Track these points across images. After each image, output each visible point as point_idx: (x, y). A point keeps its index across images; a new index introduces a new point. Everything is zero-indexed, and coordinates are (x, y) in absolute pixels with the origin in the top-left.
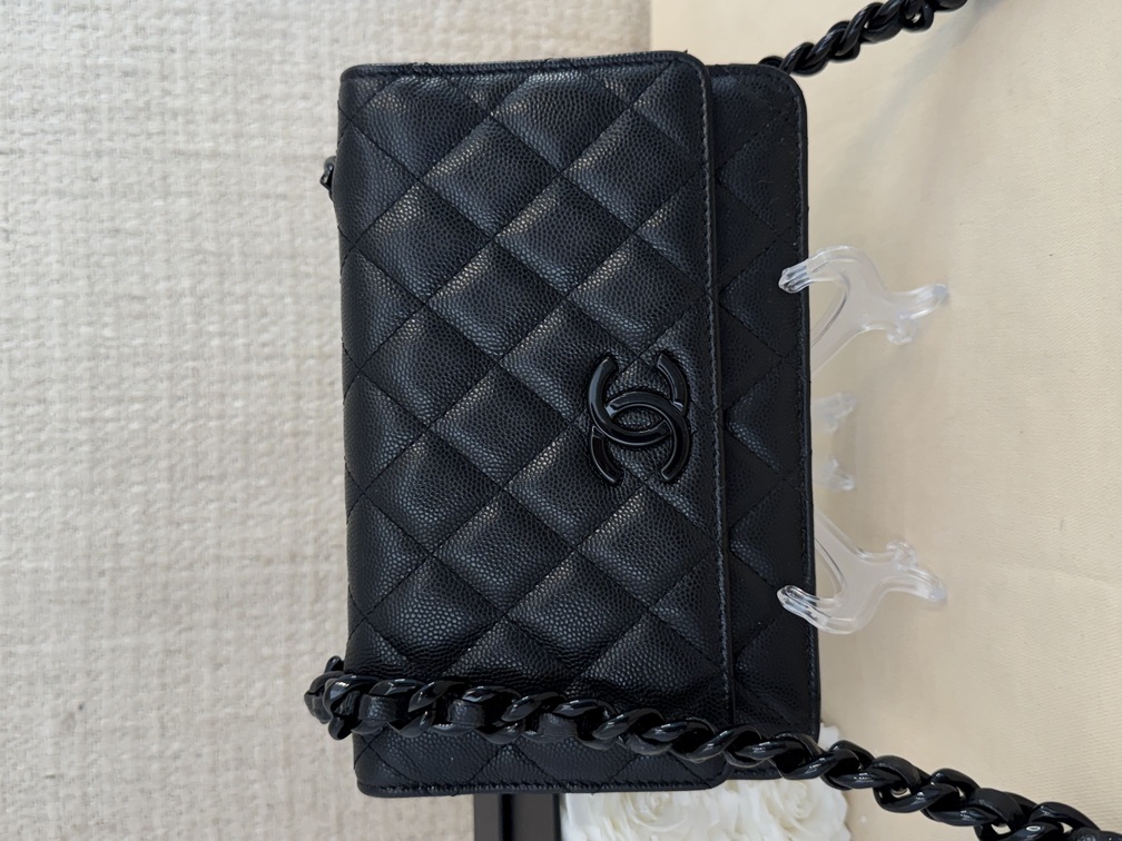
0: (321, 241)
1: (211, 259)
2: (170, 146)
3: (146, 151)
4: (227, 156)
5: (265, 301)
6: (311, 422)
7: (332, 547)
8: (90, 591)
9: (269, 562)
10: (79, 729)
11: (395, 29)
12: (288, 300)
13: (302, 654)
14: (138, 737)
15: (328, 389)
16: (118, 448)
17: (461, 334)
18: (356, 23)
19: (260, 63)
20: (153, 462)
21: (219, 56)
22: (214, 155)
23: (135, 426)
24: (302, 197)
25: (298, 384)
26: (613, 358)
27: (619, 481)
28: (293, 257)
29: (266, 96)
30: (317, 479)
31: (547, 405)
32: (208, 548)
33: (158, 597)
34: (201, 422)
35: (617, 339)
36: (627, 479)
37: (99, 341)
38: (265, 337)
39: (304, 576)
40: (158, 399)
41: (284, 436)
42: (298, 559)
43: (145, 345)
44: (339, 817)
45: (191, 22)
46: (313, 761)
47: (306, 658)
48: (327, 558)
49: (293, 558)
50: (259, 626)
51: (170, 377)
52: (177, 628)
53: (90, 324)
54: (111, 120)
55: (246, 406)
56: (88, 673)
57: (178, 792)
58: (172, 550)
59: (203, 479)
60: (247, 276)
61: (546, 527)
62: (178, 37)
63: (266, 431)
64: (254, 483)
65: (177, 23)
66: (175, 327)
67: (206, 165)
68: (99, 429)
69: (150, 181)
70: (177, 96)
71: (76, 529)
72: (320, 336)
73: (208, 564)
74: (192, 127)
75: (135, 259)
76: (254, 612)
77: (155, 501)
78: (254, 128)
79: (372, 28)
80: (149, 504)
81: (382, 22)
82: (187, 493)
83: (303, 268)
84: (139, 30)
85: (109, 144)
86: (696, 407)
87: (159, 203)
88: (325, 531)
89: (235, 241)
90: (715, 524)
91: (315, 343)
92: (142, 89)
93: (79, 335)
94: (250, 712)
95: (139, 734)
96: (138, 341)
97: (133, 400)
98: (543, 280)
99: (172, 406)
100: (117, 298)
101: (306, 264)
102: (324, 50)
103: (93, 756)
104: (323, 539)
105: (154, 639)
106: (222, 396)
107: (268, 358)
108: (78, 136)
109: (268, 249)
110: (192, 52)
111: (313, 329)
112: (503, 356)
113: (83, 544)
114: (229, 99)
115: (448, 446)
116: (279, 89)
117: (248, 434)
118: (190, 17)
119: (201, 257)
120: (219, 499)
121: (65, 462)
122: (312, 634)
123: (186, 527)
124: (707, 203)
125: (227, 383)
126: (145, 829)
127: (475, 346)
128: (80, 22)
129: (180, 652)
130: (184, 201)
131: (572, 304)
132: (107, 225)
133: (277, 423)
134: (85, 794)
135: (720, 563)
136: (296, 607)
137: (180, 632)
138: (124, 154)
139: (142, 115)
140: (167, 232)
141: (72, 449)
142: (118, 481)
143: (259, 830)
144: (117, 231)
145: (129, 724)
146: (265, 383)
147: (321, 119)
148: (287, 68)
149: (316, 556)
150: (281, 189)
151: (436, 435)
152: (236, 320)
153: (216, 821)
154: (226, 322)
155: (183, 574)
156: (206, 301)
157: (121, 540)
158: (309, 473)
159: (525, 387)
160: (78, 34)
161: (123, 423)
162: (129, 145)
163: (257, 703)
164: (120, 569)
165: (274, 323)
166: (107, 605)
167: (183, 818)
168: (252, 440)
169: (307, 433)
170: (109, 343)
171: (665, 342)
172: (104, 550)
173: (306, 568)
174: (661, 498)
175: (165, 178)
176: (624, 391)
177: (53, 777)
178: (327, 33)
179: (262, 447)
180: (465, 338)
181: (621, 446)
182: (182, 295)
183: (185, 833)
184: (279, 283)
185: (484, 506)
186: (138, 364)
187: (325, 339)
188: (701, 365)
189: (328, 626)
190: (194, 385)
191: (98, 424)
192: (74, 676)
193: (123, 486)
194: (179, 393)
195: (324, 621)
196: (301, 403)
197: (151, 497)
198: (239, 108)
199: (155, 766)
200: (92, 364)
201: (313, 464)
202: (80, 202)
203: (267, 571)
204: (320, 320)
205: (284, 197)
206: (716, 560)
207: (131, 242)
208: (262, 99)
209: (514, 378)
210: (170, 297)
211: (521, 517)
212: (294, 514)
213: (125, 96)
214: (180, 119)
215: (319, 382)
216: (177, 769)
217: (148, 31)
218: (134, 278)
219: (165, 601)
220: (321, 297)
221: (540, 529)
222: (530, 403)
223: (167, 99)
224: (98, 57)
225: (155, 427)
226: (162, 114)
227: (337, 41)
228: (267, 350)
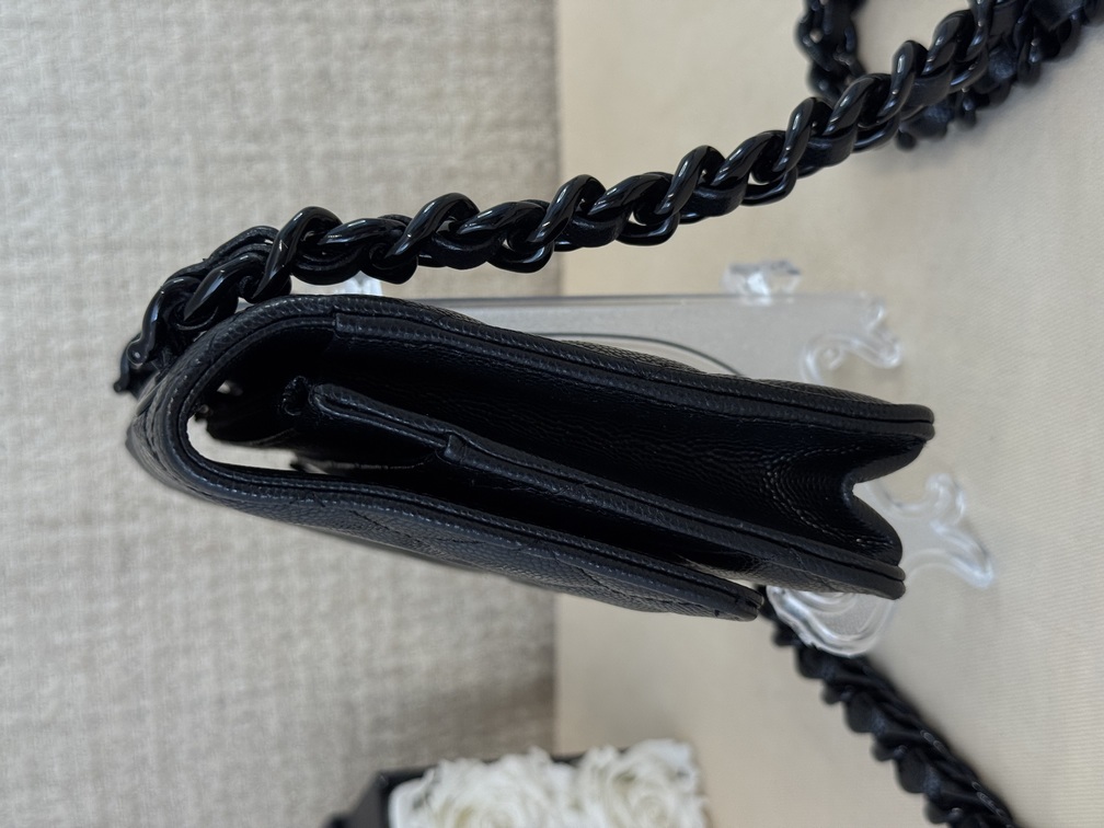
5: (24, 174)
9: (55, 525)
12: (56, 171)
25: (78, 287)
28: (59, 110)
38: (27, 224)
39: (104, 541)
41: (64, 358)
42: (94, 520)
49: (87, 518)
63: (38, 353)
64: (27, 423)
83: (74, 125)
107: (34, 252)
109: (23, 100)
111: (94, 210)
122: (120, 614)
133: (52, 341)
136: (96, 581)
146: (33, 287)
149: (119, 515)
150: (36, 14)
163: (52, 704)
165: (38, 203)
168: (20, 366)
173: (106, 531)
179: (35, 374)
184: (42, 147)
203: (54, 537)
205: (39, 23)
212: (85, 461)
215: (108, 283)
228: (31, 242)
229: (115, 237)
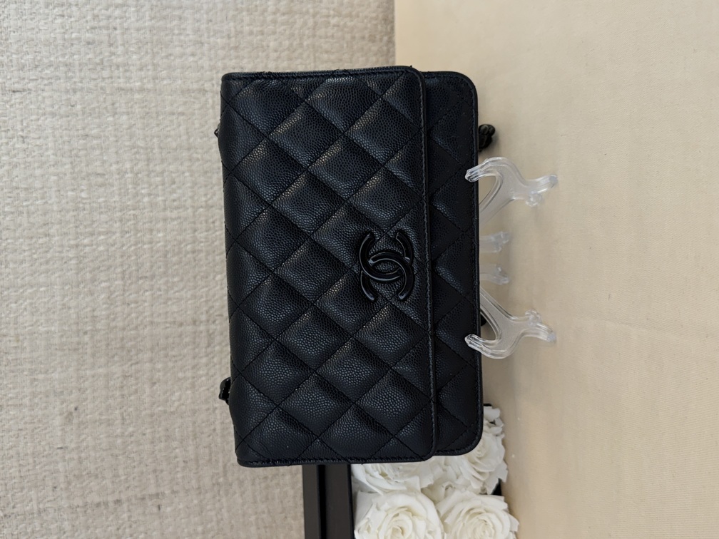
0: (205, 139)
1: (142, 151)
2: (115, 85)
3: (102, 88)
4: (149, 91)
5: (173, 175)
6: (202, 244)
7: (216, 316)
8: (79, 343)
9: (181, 324)
10: (75, 421)
11: (244, 13)
12: (187, 174)
13: (201, 376)
14: (109, 425)
15: (212, 226)
16: (92, 261)
17: (290, 221)
18: (222, 10)
19: (167, 35)
20: (113, 269)
21: (142, 32)
22: (141, 90)
23: (101, 248)
24: (193, 114)
25: (194, 223)
26: (372, 234)
27: (375, 300)
28: (189, 149)
29: (170, 55)
30: (207, 277)
31: (337, 259)
32: (145, 317)
33: (118, 346)
34: (139, 245)
35: (374, 224)
36: (380, 299)
37: (79, 200)
38: (175, 196)
39: (201, 332)
40: (114, 233)
41: (187, 253)
42: (197, 323)
43: (105, 202)
44: (225, 467)
45: (125, 12)
46: (209, 436)
47: (204, 378)
48: (214, 322)
49: (194, 322)
50: (176, 361)
51: (121, 221)
52: (130, 363)
53: (73, 190)
54: (81, 70)
55: (165, 236)
56: (80, 390)
57: (132, 455)
58: (125, 319)
59: (141, 278)
60: (163, 161)
61: (337, 325)
62: (118, 21)
63: (176, 250)
64: (170, 280)
65: (117, 12)
66: (122, 191)
67: (137, 96)
68: (81, 250)
69: (105, 106)
70: (119, 56)
71: (69, 308)
72: (206, 195)
73: (146, 326)
74: (128, 74)
75: (98, 152)
76: (173, 353)
77: (115, 292)
78: (164, 73)
79: (231, 13)
80: (111, 293)
81: (237, 9)
82: (133, 286)
83: (195, 155)
84: (95, 17)
85: (80, 84)
86: (417, 260)
87: (111, 119)
88: (213, 307)
89: (155, 140)
90: (427, 323)
91: (203, 199)
92: (98, 52)
93: (67, 196)
94: (172, 410)
95: (109, 423)
96: (101, 200)
97: (100, 234)
98: (334, 192)
99: (122, 237)
100: (88, 175)
101: (196, 153)
102: (203, 27)
103: (84, 436)
104: (211, 312)
105: (116, 369)
106: (151, 231)
107: (177, 208)
108: (62, 81)
109: (174, 145)
110: (127, 29)
111: (202, 191)
112: (313, 233)
113: (74, 316)
114: (149, 57)
115: (283, 282)
116: (178, 50)
117: (167, 252)
118: (125, 8)
119: (135, 150)
120: (151, 290)
121: (62, 270)
122: (207, 365)
123: (133, 305)
124: (423, 150)
125: (154, 223)
126: (114, 476)
127: (298, 228)
128: (60, 13)
129: (131, 376)
130: (125, 117)
131: (350, 205)
132: (81, 132)
133: (182, 246)
134: (80, 458)
135: (430, 343)
136: (197, 350)
137: (131, 365)
138: (89, 91)
139: (99, 68)
140: (116, 136)
141: (66, 262)
142: (93, 280)
143: (179, 475)
144: (87, 135)
145: (103, 417)
146: (175, 222)
147: (202, 67)
148: (182, 37)
149: (208, 321)
150: (180, 110)
151: (277, 276)
152: (157, 186)
153: (155, 471)
154: (152, 188)
155: (132, 332)
156: (139, 175)
157: (95, 313)
158: (202, 274)
159: (325, 250)
160: (59, 21)
161: (94, 247)
162: (92, 85)
163: (176, 404)
164: (96, 330)
165: (179, 188)
166: (89, 351)
167: (136, 470)
168: (169, 256)
169: (200, 251)
170: (84, 201)
171: (400, 225)
172: (86, 320)
173: (202, 328)
174: (399, 309)
175: (113, 104)
176: (379, 252)
177: (61, 448)
178: (205, 16)
179: (175, 259)
180: (292, 223)
181: (377, 281)
182: (126, 172)
183: (137, 478)
184: (182, 164)
185: (304, 313)
186: (102, 212)
187: (209, 196)
188: (420, 237)
189: (215, 360)
190: (135, 224)
191: (80, 248)
192: (71, 392)
193: (96, 283)
194: (126, 229)
195: (213, 358)
196: (196, 233)
197: (112, 289)
198: (155, 61)
199: (119, 441)
200: (75, 213)
201: (204, 268)
202: (65, 119)
203: (180, 329)
204: (206, 186)
205: (183, 114)
206: (428, 342)
207: (95, 142)
208: (167, 57)
209: (319, 245)
210: (119, 174)
211: (324, 320)
212: (194, 297)
213: (88, 57)
214: (121, 69)
215: (206, 221)
216: (132, 442)
217: (101, 17)
218: (98, 163)
219: (122, 348)
220: (206, 172)
221: (333, 326)
222: (328, 259)
223: (113, 57)
224: (72, 33)
225: (113, 249)
226: (111, 66)
227: (211, 21)
228: (175, 204)
229: (210, 202)
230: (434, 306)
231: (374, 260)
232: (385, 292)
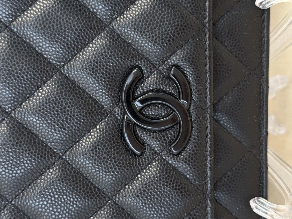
17: (34, 49)
26: (140, 69)
31: (94, 100)
35: (143, 56)
36: (147, 152)
61: (92, 184)
86: (196, 104)
90: (206, 183)
98: (93, 13)
112: (64, 65)
115: (23, 127)
127: (44, 58)
131: (113, 31)
135: (209, 209)
151: (15, 119)
159: (79, 87)
171: (174, 59)
174: (171, 165)
176: (147, 92)
180: (37, 51)
181: (145, 129)
185: (49, 169)
206: (206, 207)
209: (71, 81)
221: (87, 185)
222: (82, 99)
230: (216, 161)
231: (141, 102)
232: (153, 143)
